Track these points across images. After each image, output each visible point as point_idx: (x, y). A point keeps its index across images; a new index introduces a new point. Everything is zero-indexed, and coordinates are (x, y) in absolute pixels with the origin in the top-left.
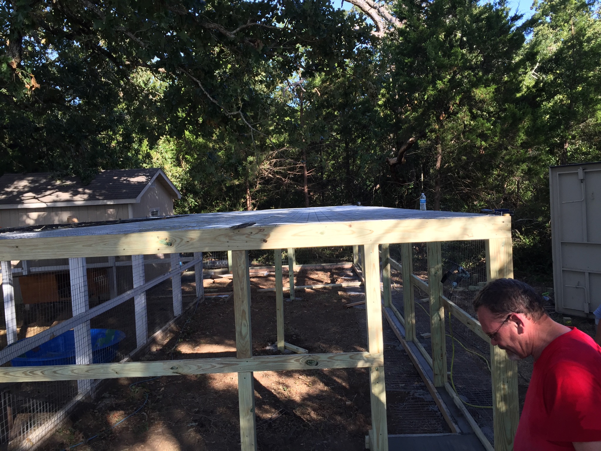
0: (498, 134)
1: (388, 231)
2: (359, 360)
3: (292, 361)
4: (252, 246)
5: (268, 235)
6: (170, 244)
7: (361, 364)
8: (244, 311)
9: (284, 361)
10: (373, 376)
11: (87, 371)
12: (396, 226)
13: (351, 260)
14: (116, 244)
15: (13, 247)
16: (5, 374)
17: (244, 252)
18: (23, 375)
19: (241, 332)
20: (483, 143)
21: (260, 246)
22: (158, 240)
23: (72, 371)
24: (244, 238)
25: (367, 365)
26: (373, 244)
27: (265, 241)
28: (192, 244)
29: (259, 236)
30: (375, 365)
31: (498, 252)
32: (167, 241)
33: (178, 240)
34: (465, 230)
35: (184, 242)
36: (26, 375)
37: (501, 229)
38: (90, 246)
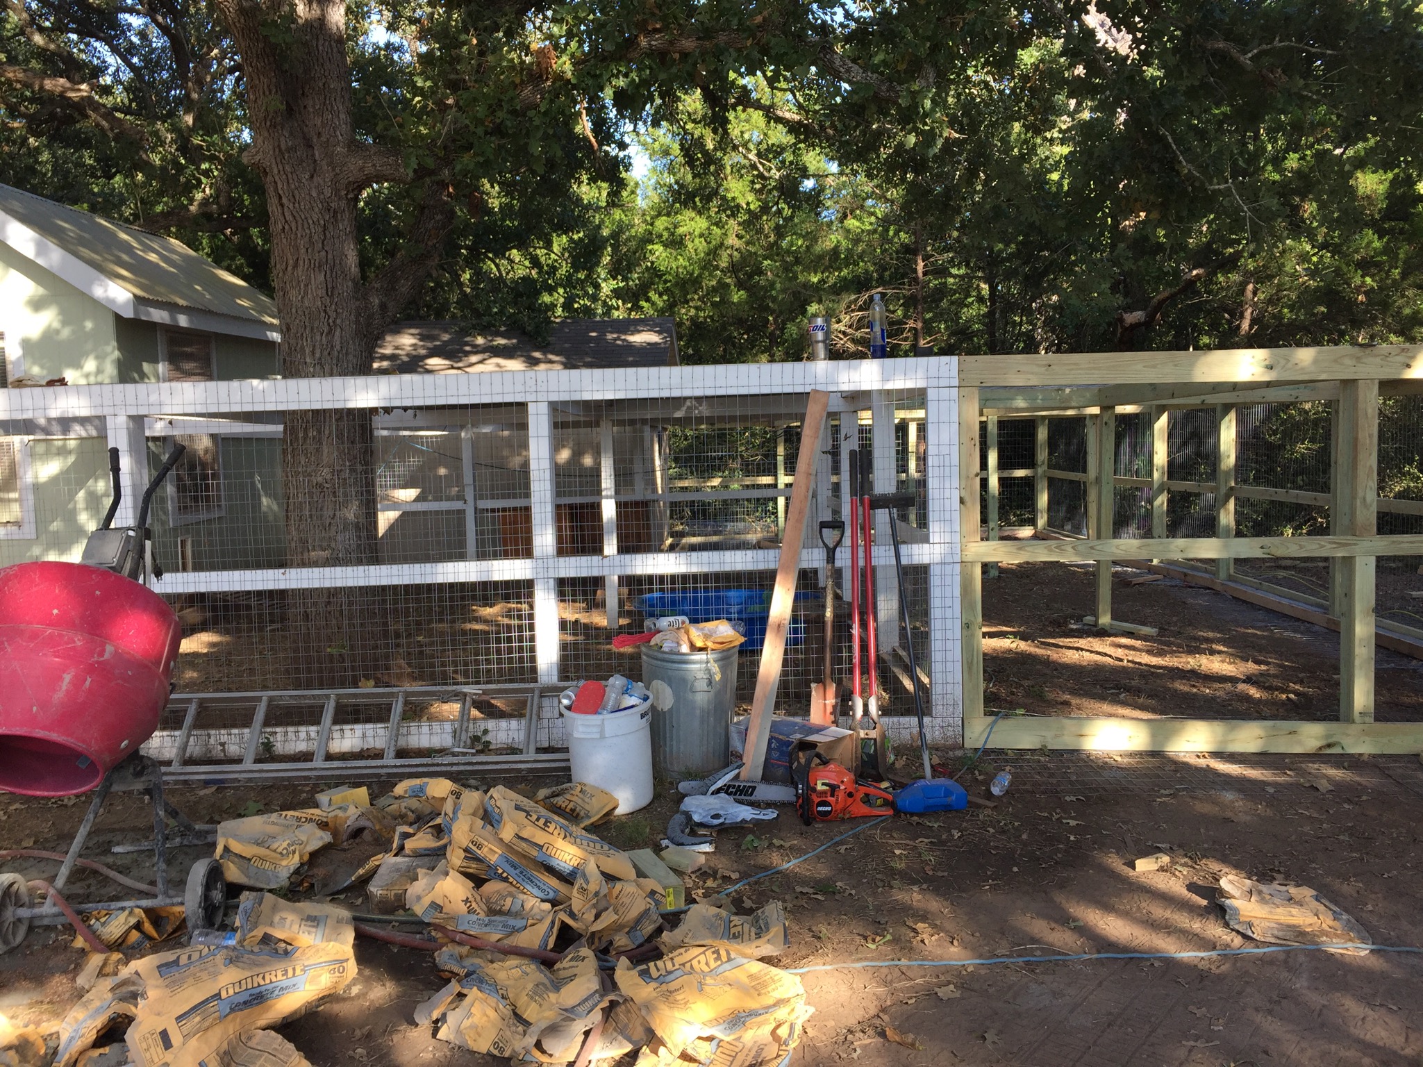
4: (1388, 373)
5: (1413, 358)
6: (1270, 367)
8: (1370, 467)
11: (1139, 548)
13: (1032, 522)
14: (1192, 365)
15: (1045, 366)
17: (1377, 382)
19: (1364, 499)
21: (1401, 373)
22: (1254, 361)
23: (1117, 547)
24: (1378, 360)
27: (1409, 366)
28: (1302, 369)
29: (1401, 359)
32: (1267, 363)
33: (1283, 362)
35: (1290, 365)
38: (1154, 366)
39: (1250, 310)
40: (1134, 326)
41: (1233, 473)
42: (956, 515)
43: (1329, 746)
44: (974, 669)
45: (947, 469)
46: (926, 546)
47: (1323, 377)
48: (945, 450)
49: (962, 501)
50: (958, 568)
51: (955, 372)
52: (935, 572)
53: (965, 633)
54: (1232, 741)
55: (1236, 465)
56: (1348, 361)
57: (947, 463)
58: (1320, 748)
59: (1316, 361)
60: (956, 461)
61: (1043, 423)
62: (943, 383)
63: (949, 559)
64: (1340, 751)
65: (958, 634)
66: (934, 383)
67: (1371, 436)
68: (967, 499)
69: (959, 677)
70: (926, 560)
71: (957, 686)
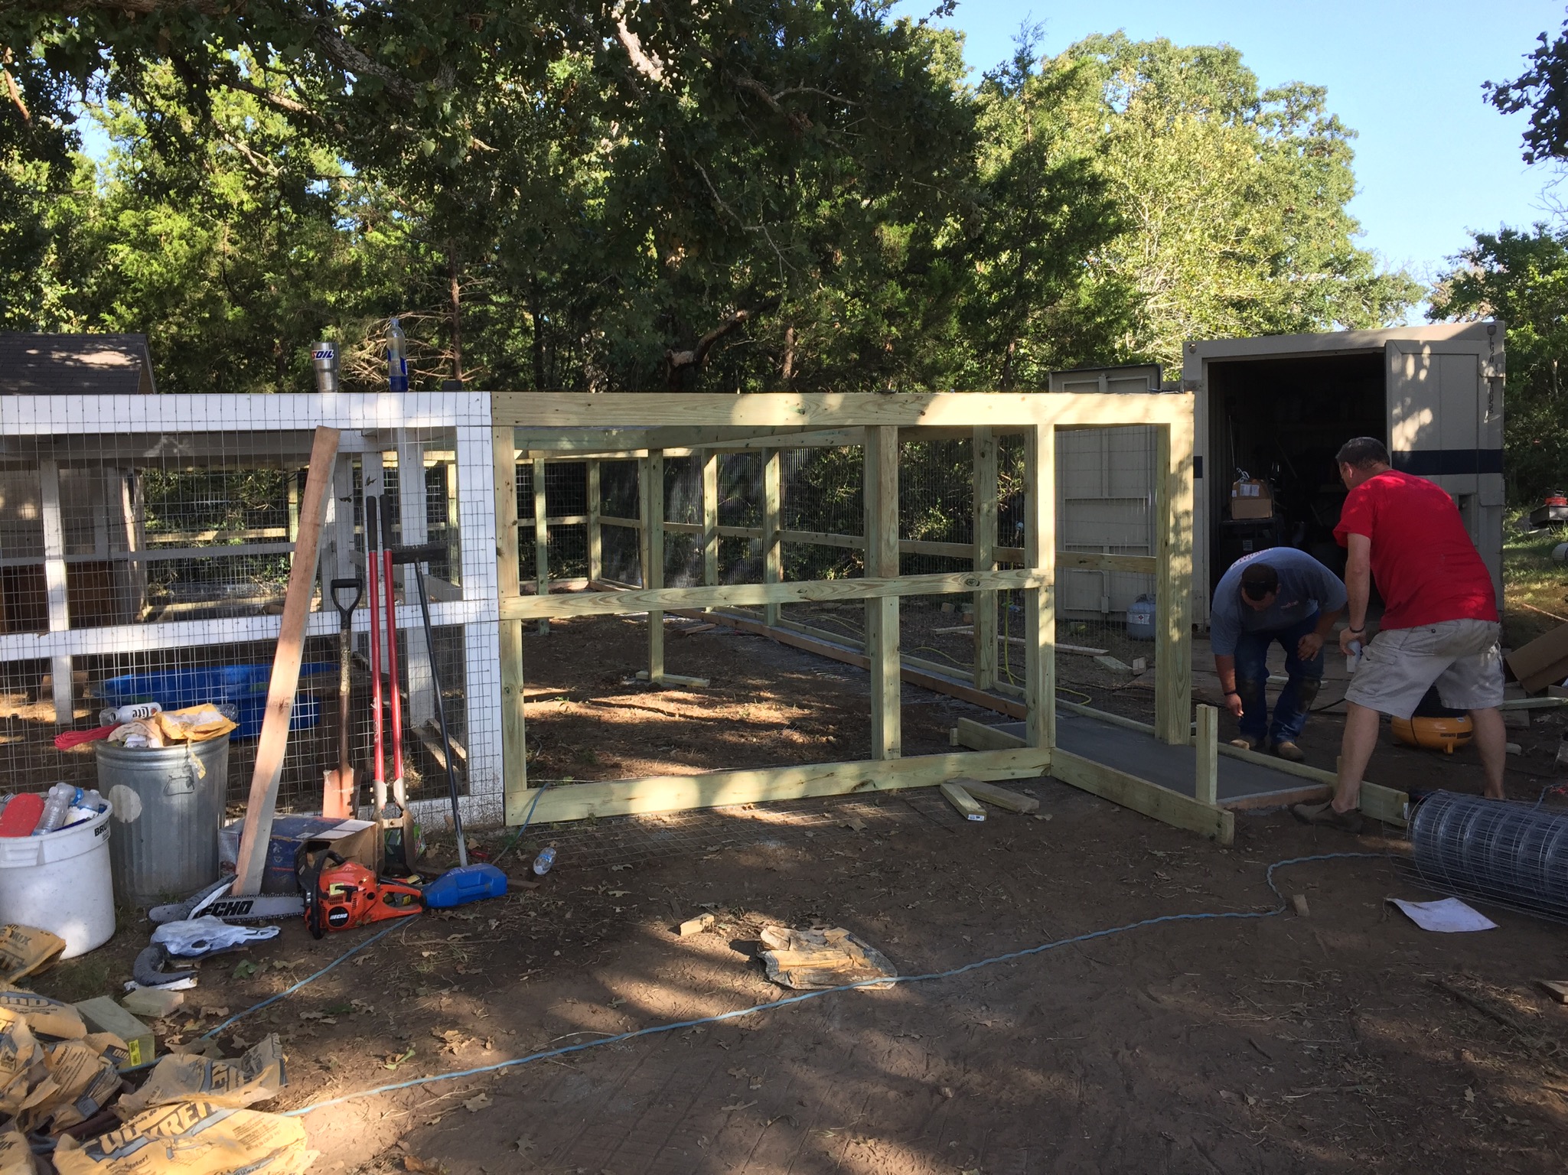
1: (1066, 409)
2: (1027, 578)
3: (949, 580)
4: (905, 420)
5: (926, 405)
6: (802, 412)
7: (1029, 584)
8: (893, 511)
9: (940, 581)
10: (1043, 599)
11: (684, 597)
12: (1074, 402)
14: (730, 408)
17: (896, 428)
19: (888, 541)
20: (893, 329)
21: (916, 420)
22: (787, 406)
23: (663, 597)
24: (896, 407)
25: (1036, 585)
26: (1048, 425)
27: (923, 413)
28: (831, 414)
29: (916, 406)
30: (1045, 584)
32: (799, 407)
33: (814, 407)
35: (820, 409)
38: (695, 409)
39: (791, 355)
40: (684, 366)
41: (778, 517)
42: (493, 568)
43: (863, 784)
44: (516, 737)
45: (481, 517)
46: (459, 604)
47: (849, 422)
48: (478, 496)
49: (499, 552)
50: (495, 626)
51: (487, 410)
52: (470, 632)
53: (505, 698)
54: (776, 789)
55: (780, 509)
56: (870, 407)
57: (481, 511)
58: (855, 788)
59: (843, 407)
60: (490, 506)
61: (594, 466)
62: (476, 421)
63: (485, 618)
64: (873, 789)
65: (497, 701)
66: (464, 421)
67: (892, 480)
68: (504, 550)
69: (499, 749)
70: (459, 620)
71: (496, 758)
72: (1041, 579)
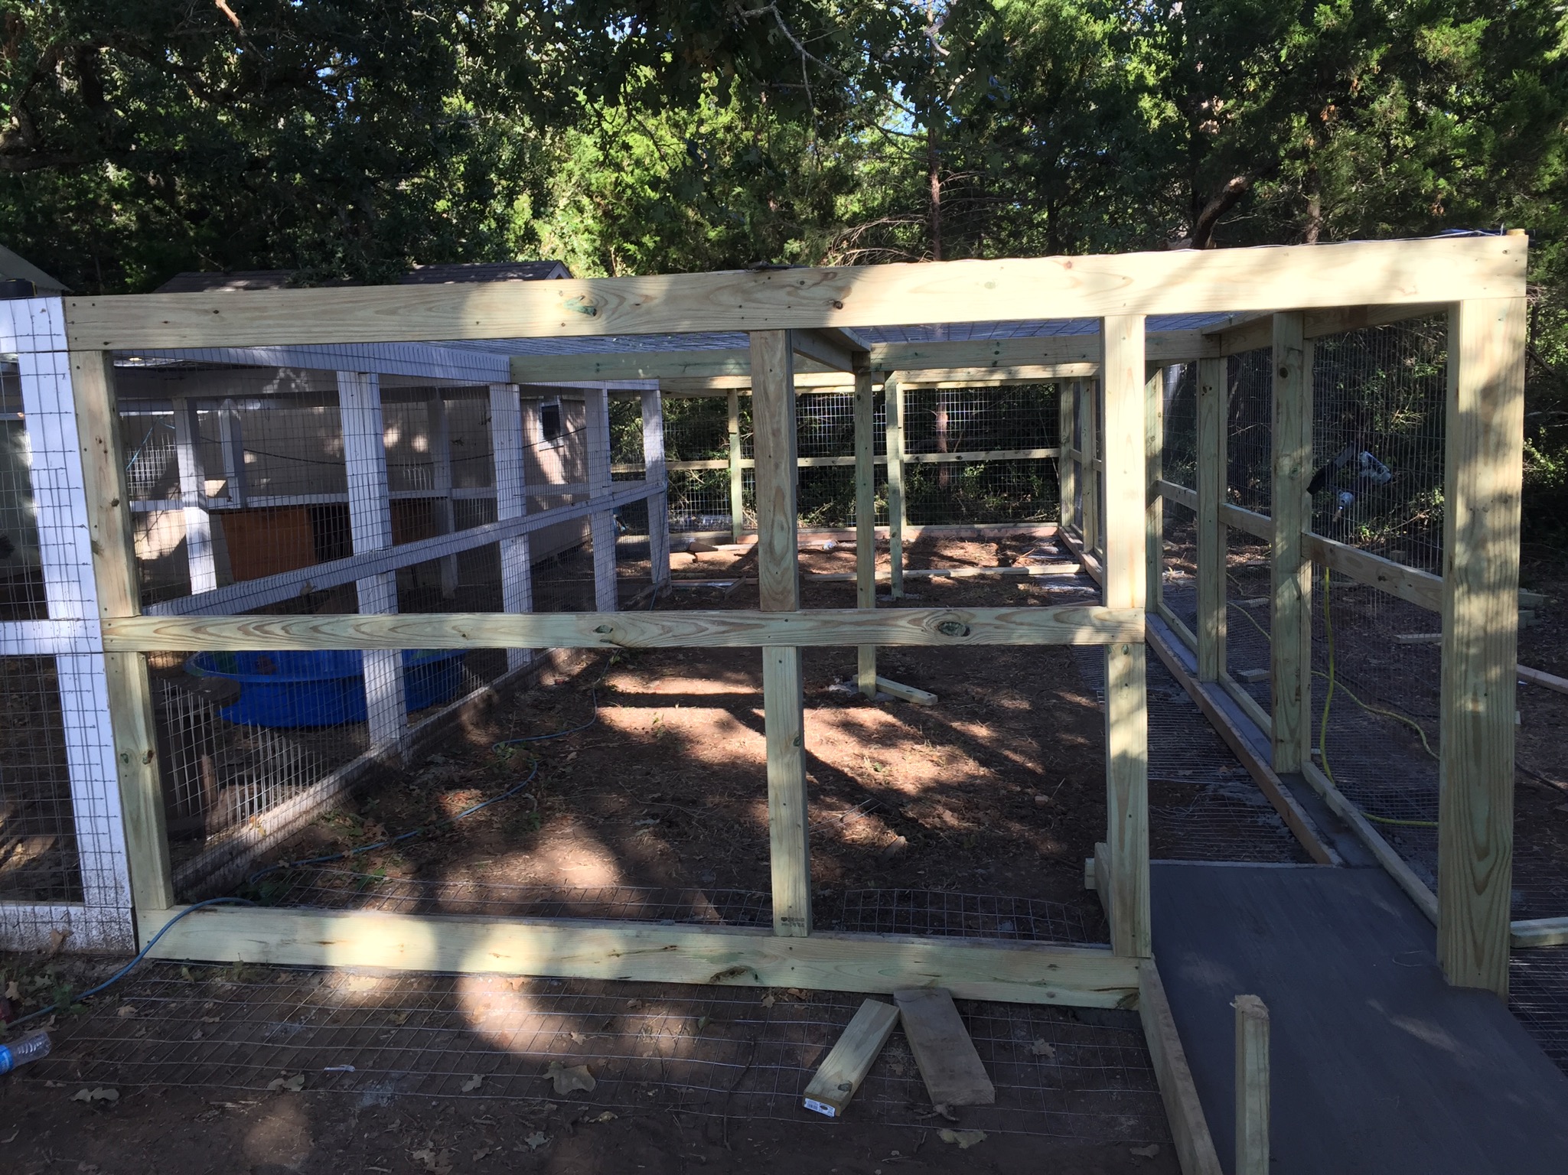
0: (1486, 157)
1: (1173, 281)
2: (1081, 624)
3: (903, 623)
4: (804, 319)
5: (845, 289)
6: (592, 311)
7: (1083, 637)
8: (779, 491)
9: (881, 623)
10: (1116, 667)
11: (393, 630)
12: (1195, 266)
13: (1054, 516)
14: (457, 308)
15: (206, 312)
16: (197, 630)
17: (781, 335)
18: (239, 635)
20: (1442, 182)
21: (824, 318)
22: (561, 300)
23: (357, 628)
24: (782, 295)
25: (1100, 639)
26: (1131, 315)
27: (838, 305)
28: (648, 312)
29: (823, 292)
30: (1123, 638)
31: (1488, 337)
32: (586, 302)
33: (614, 302)
34: (1394, 276)
35: (626, 306)
36: (247, 633)
37: (1498, 272)
38: (393, 311)
42: (88, 572)
43: (733, 973)
44: (144, 832)
45: (64, 493)
46: (45, 623)
47: (684, 326)
48: (57, 460)
49: (95, 548)
50: (99, 661)
51: (59, 326)
52: (64, 665)
53: (123, 770)
54: (571, 958)
56: (726, 298)
57: (63, 484)
58: (718, 976)
59: (671, 298)
60: (77, 480)
62: (44, 344)
63: (83, 647)
64: (752, 983)
65: (111, 772)
66: (27, 344)
67: (776, 433)
68: (103, 543)
69: (119, 843)
70: (47, 649)
71: (117, 857)
72: (1113, 627)
